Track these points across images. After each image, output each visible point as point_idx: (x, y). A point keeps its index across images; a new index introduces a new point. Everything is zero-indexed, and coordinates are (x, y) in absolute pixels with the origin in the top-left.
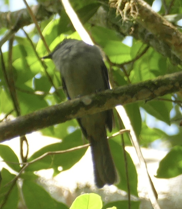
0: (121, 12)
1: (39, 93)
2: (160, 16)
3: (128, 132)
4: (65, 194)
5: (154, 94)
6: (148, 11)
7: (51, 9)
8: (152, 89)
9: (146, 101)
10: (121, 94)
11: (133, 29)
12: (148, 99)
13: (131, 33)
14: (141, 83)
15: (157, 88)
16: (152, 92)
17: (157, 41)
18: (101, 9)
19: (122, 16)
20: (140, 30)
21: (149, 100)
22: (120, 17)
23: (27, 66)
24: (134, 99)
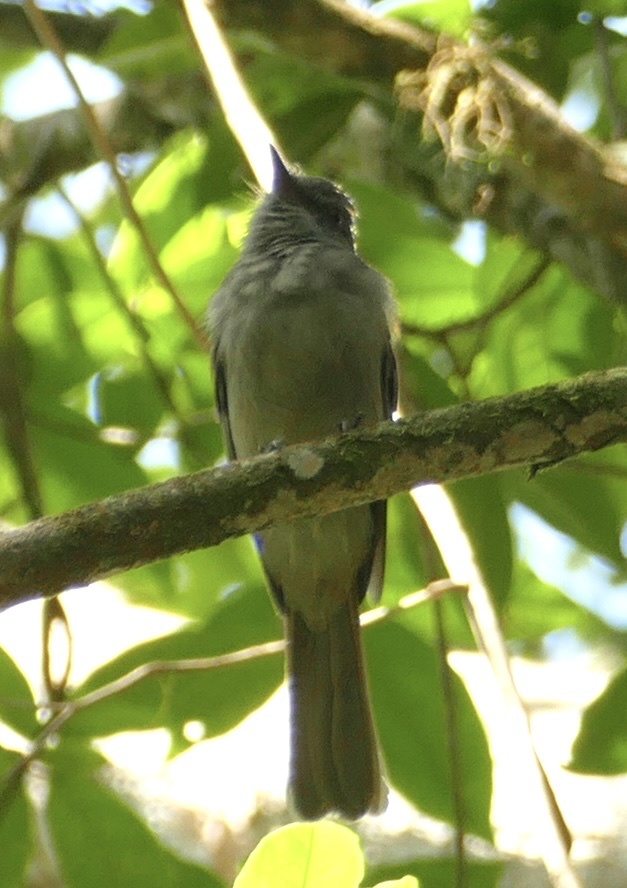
0: (441, 129)
1: (117, 435)
2: (592, 143)
3: (460, 593)
4: (210, 834)
5: (564, 440)
6: (547, 125)
7: (170, 111)
8: (559, 423)
9: (535, 468)
10: (439, 438)
11: (486, 193)
12: (543, 459)
13: (481, 206)
14: (517, 399)
15: (581, 417)
16: (559, 432)
17: (579, 241)
18: (365, 116)
19: (444, 141)
20: (515, 198)
21: (546, 465)
22: (438, 146)
23: (71, 331)
24: (488, 458)
